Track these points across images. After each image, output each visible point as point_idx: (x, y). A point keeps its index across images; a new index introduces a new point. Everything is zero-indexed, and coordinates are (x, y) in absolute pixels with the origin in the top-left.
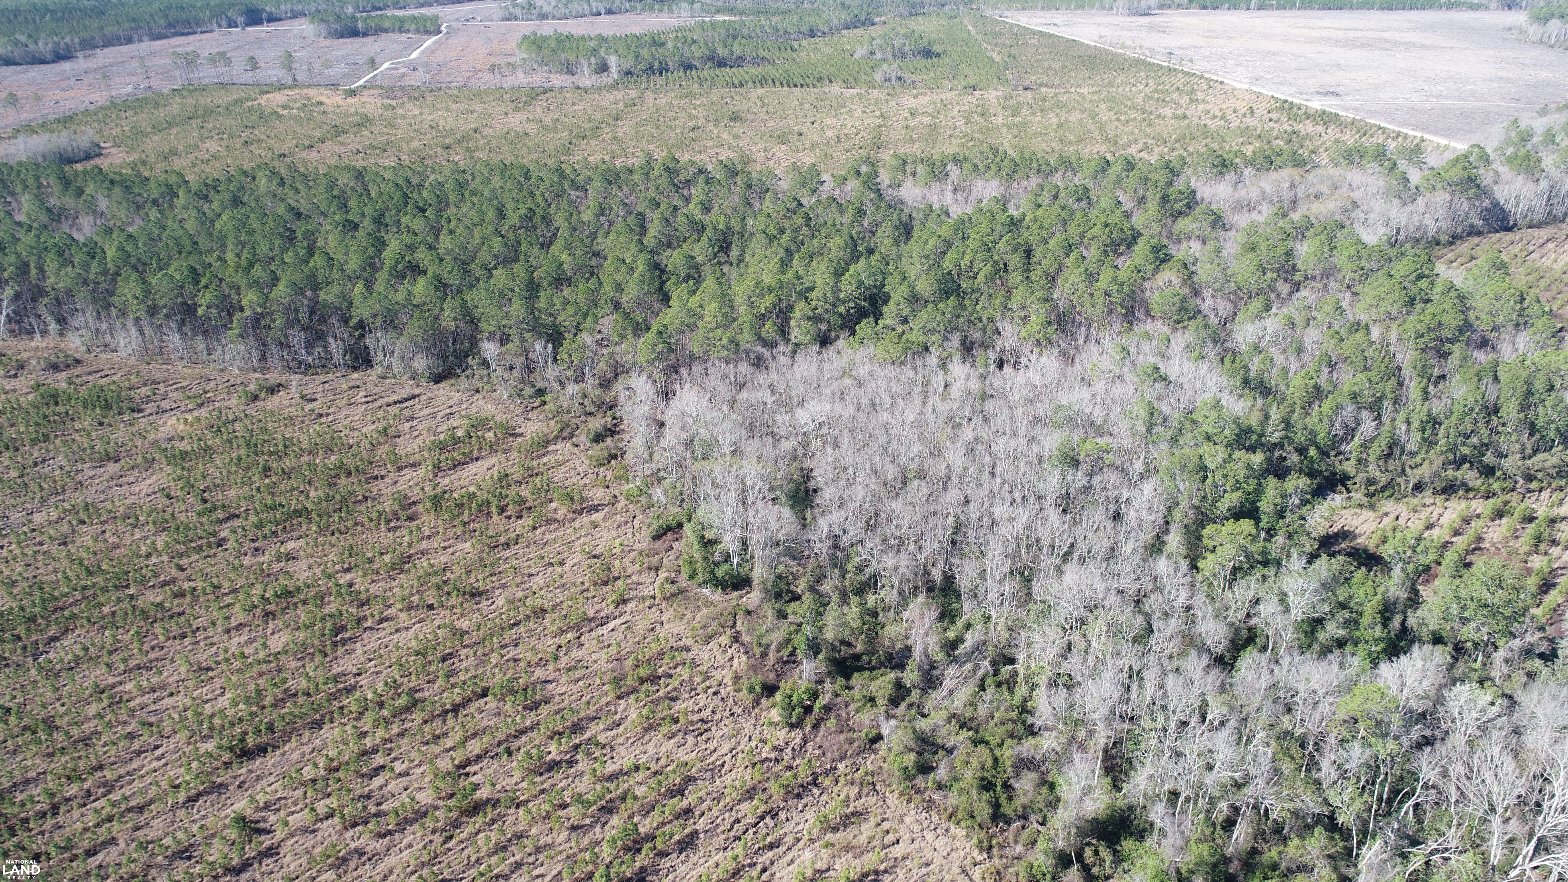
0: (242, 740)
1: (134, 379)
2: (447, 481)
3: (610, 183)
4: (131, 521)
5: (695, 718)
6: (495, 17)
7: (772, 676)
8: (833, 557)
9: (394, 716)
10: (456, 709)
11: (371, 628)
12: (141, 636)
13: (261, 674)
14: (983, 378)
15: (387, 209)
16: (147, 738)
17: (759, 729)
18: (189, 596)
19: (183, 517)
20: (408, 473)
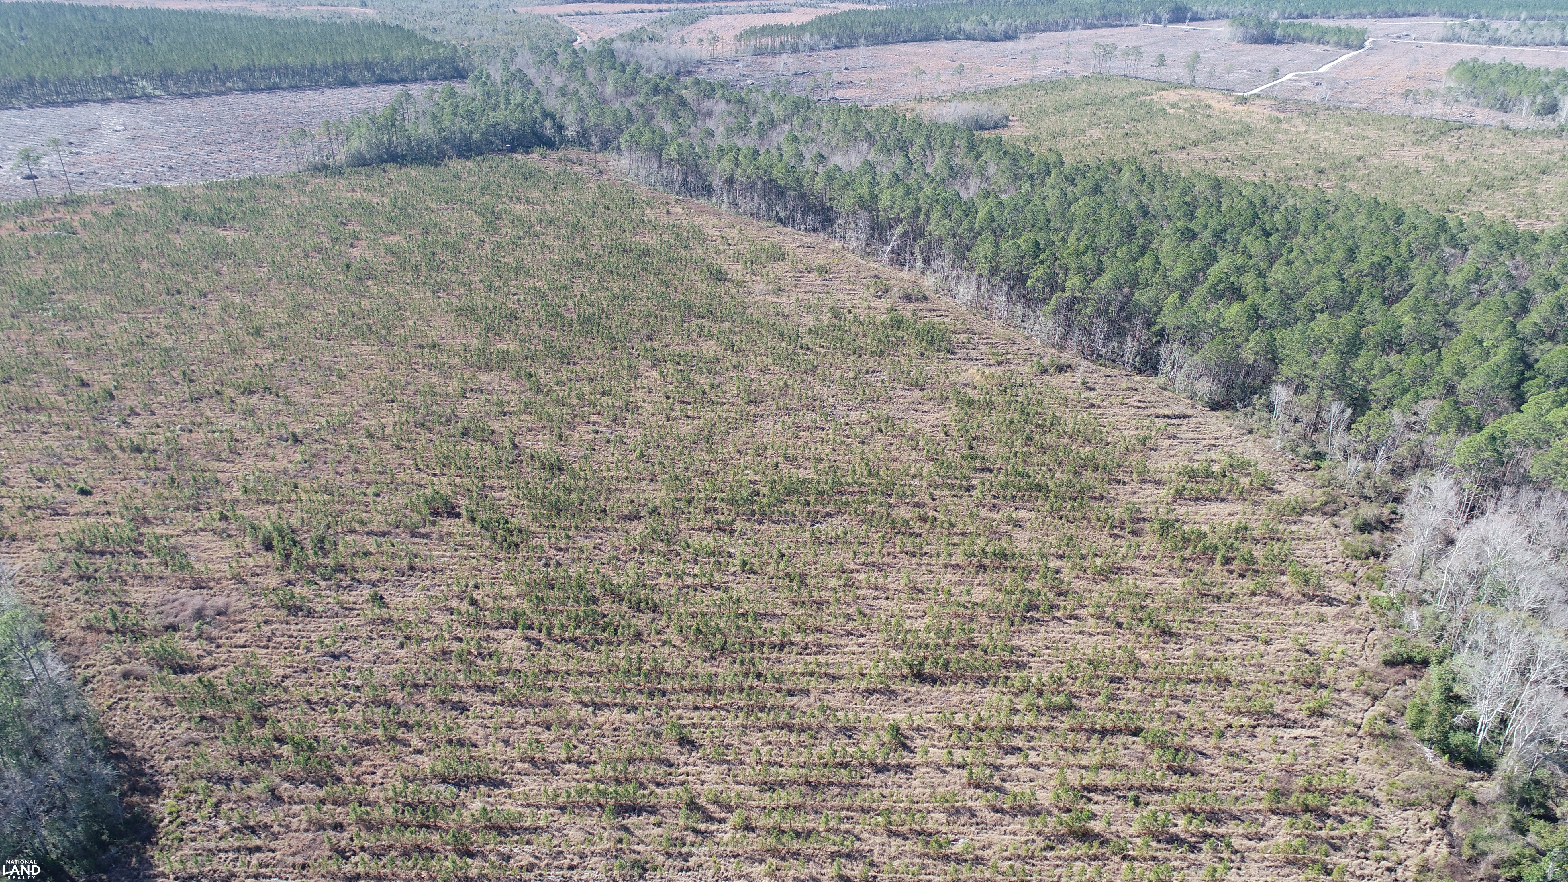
0: (921, 664)
1: (959, 325)
2: (1183, 510)
3: (1501, 248)
4: (913, 443)
9: (1047, 709)
10: (1104, 733)
11: (1059, 619)
12: (885, 541)
13: (957, 615)
15: (1233, 226)
16: (858, 625)
18: (929, 524)
19: (950, 455)
20: (1149, 488)
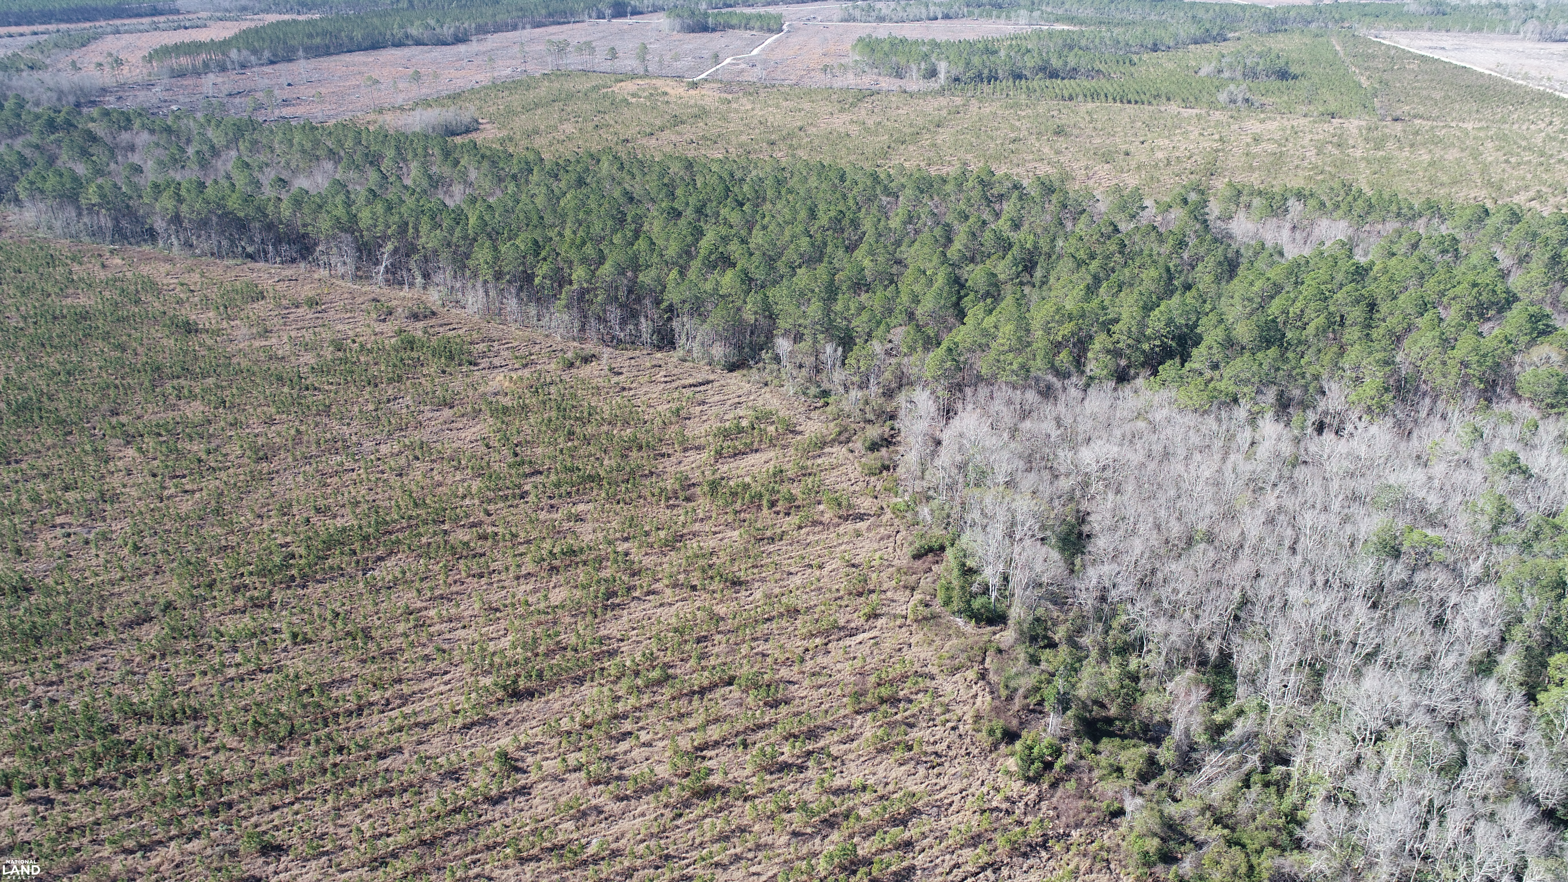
0: (515, 682)
1: (475, 335)
2: (725, 468)
3: (922, 192)
4: (455, 463)
5: (930, 749)
6: (835, 18)
7: (1015, 722)
8: (1098, 611)
9: (647, 687)
10: (702, 692)
11: (639, 599)
12: (448, 569)
13: (540, 623)
14: (1297, 441)
15: (710, 201)
16: (439, 663)
17: (993, 775)
18: (490, 541)
19: (496, 466)
20: (692, 455)
